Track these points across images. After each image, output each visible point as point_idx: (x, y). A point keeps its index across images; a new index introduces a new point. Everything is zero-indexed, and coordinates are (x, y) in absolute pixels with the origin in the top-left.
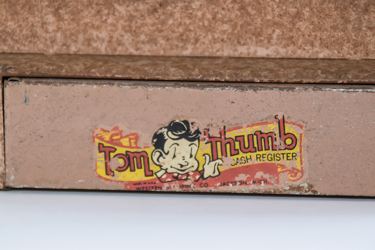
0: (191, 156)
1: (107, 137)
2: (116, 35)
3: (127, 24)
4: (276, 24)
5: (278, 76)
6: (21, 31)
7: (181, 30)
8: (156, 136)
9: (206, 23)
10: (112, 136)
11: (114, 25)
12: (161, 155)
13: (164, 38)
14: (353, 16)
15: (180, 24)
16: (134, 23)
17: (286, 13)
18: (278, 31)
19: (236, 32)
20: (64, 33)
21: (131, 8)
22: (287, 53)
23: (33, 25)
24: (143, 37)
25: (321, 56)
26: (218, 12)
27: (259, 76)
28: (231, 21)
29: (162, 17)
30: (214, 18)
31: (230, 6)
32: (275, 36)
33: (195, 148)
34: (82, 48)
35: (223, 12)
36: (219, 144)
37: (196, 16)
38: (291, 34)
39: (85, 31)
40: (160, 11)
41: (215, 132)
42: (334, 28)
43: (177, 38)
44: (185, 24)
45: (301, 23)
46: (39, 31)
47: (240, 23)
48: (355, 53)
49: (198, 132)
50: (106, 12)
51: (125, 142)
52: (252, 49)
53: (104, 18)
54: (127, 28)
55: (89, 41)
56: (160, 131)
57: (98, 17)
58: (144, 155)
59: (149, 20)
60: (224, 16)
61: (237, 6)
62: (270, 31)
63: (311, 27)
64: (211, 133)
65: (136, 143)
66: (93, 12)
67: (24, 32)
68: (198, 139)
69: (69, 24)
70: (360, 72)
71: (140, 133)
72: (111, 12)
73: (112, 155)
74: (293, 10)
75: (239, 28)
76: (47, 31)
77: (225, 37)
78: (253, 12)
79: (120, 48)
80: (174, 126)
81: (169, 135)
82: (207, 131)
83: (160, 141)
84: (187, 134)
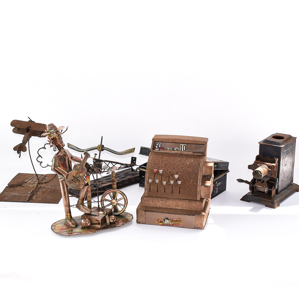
10: (158, 219)
11: (160, 204)
12: (165, 222)
13: (166, 206)
15: (168, 204)
17: (182, 204)
19: (175, 206)
21: (162, 202)
22: (182, 208)
23: (149, 203)
25: (186, 209)
26: (173, 203)
32: (180, 206)
33: (169, 221)
34: (156, 206)
36: (172, 221)
37: (170, 203)
38: (182, 206)
39: (156, 204)
40: (166, 202)
43: (168, 206)
48: (191, 209)
51: (160, 219)
58: (162, 221)
59: (164, 203)
61: (175, 203)
63: (185, 206)
69: (154, 203)
72: (159, 202)
73: (158, 221)
76: (151, 204)
78: (178, 203)
79: (160, 206)
80: (166, 218)
81: (165, 219)
82: (170, 219)
83: (164, 220)
84: (168, 219)
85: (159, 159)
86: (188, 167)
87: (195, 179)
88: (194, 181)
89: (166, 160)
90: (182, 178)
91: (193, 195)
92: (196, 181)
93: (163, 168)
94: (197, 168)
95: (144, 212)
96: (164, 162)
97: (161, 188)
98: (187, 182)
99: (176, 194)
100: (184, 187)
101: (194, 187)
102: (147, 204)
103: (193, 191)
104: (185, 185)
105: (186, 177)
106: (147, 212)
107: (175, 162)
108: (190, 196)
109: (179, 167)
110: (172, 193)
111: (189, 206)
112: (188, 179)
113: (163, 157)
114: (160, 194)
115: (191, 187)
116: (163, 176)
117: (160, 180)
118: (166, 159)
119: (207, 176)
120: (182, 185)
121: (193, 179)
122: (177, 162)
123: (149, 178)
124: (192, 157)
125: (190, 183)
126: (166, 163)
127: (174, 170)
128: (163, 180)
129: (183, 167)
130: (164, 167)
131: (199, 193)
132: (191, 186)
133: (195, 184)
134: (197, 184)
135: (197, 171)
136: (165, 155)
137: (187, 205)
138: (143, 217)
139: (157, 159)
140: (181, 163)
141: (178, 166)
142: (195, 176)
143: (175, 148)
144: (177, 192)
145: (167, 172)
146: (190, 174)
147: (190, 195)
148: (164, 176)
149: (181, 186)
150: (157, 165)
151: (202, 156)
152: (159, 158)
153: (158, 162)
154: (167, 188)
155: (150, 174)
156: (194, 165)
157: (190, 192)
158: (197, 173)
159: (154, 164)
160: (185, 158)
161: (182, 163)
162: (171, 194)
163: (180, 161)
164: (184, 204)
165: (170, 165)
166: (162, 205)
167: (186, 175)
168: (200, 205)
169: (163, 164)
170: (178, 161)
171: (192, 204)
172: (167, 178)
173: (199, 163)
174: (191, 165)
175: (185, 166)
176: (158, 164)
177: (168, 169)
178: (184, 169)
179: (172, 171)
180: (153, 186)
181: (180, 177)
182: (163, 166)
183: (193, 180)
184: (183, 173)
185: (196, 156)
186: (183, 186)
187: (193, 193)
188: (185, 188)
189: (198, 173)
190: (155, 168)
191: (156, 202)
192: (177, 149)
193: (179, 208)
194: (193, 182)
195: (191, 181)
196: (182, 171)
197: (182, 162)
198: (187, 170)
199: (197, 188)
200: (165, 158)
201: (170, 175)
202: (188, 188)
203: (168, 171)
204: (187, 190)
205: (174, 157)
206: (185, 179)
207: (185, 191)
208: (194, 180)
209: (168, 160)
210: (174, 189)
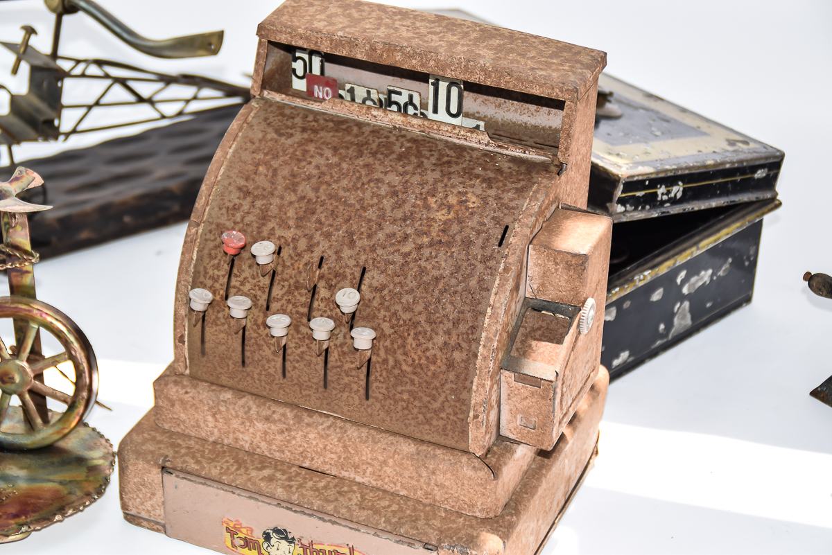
0: (290, 552)
1: (232, 525)
2: (255, 441)
3: (263, 435)
4: (369, 464)
5: (351, 515)
6: (190, 422)
7: (301, 449)
8: (264, 533)
9: (319, 450)
10: (235, 525)
11: (253, 434)
12: (269, 546)
13: (289, 451)
14: (424, 474)
15: (300, 446)
16: (268, 436)
17: (376, 459)
18: (370, 469)
19: (340, 461)
20: (219, 430)
21: (265, 426)
22: (377, 484)
23: (198, 420)
24: (274, 447)
25: (401, 493)
26: (327, 445)
27: (339, 512)
28: (337, 453)
29: (288, 438)
30: (325, 448)
31: (336, 443)
32: (368, 471)
33: (292, 549)
34: (232, 443)
35: (331, 446)
36: (308, 550)
37: (312, 443)
38: (380, 473)
39: (234, 433)
40: (286, 433)
41: (305, 542)
42: (411, 478)
43: (299, 454)
44: (304, 446)
45: (387, 468)
46: (202, 425)
47: (343, 456)
48: (426, 498)
49: (293, 538)
50: (248, 424)
51: (244, 530)
52: (352, 476)
53: (247, 428)
54: (263, 438)
55: (236, 440)
56: (267, 531)
57: (243, 426)
58: (257, 542)
59: (279, 437)
60: (332, 449)
61: (341, 445)
62: (365, 467)
63: (395, 473)
64: (303, 542)
65: (251, 533)
66: (239, 422)
67: (192, 423)
68: (294, 543)
69: (223, 426)
70: (411, 528)
71: (254, 528)
72: (252, 426)
73: (235, 536)
74: (381, 458)
75: (342, 459)
76: (207, 426)
77: (333, 462)
78: (353, 452)
79: (258, 450)
80: (277, 531)
81: (274, 535)
82: (300, 540)
83: (267, 537)
84: (286, 538)
85: (279, 161)
86: (431, 245)
87: (463, 328)
88: (454, 337)
89: (315, 172)
90: (388, 309)
91: (441, 423)
92: (469, 342)
93: (289, 228)
94: (485, 260)
95: (155, 474)
96: (300, 188)
97: (265, 347)
98: (410, 340)
99: (345, 395)
100: (393, 368)
101: (452, 376)
102: (184, 422)
103: (442, 399)
104: (401, 358)
105: (407, 309)
106: (170, 480)
107: (368, 194)
108: (428, 422)
109: (381, 235)
110: (325, 386)
111: (418, 481)
112: (422, 318)
113: (305, 152)
114: (256, 376)
115: (434, 375)
116: (277, 278)
117: (262, 302)
118: (318, 167)
119: (553, 307)
120: (382, 353)
121: (450, 325)
122: (378, 196)
123: (202, 279)
124: (477, 176)
125: (430, 345)
126: (311, 195)
127: (346, 253)
128: (278, 300)
129: (406, 237)
130: (291, 223)
131: (476, 417)
132: (433, 368)
133: (457, 356)
134: (469, 359)
135: (481, 280)
136: (322, 134)
137: (407, 474)
138: (153, 494)
139: (266, 163)
140: (398, 206)
141: (374, 227)
142: (467, 308)
143: (399, 93)
144: (355, 387)
145: (306, 257)
146: (436, 293)
147: (428, 416)
148: (285, 276)
149: (374, 359)
150: (259, 203)
151: (544, 168)
152: (276, 157)
153: (267, 185)
154: (298, 351)
155: (206, 251)
156: (473, 235)
157: (426, 399)
158: (483, 289)
159: (240, 189)
160: (431, 177)
161: (407, 208)
162: (321, 390)
163: (395, 194)
164: (391, 462)
165: (333, 214)
166: (269, 443)
167: (411, 291)
168: (479, 485)
169: (293, 198)
170: (384, 190)
171: (434, 473)
172: (303, 298)
173: (507, 220)
174: (455, 228)
175: (420, 234)
176: (264, 197)
177: (318, 237)
178: (409, 253)
179: (334, 257)
180: (217, 325)
181: (375, 303)
182: (291, 213)
183: (448, 333)
184: (397, 280)
185: (505, 166)
186: (385, 361)
187: (442, 409)
188: (397, 371)
189: (488, 290)
190: (243, 218)
191: (235, 424)
192: (411, 97)
193: (358, 479)
194: (445, 343)
195: (440, 339)
196: (394, 263)
197: (404, 202)
198: (423, 264)
199: (467, 383)
200: (318, 160)
201: (321, 277)
202: (415, 373)
203: (310, 248)
204: (409, 387)
205: (371, 160)
206: (406, 316)
207: (399, 389)
208: (454, 333)
209: (327, 178)
210: (333, 367)
